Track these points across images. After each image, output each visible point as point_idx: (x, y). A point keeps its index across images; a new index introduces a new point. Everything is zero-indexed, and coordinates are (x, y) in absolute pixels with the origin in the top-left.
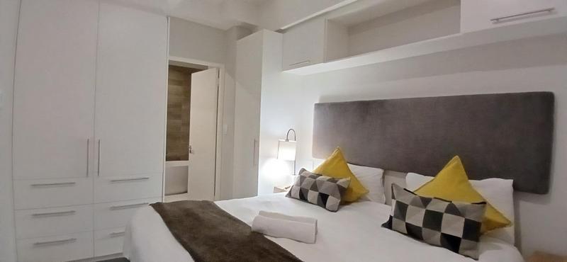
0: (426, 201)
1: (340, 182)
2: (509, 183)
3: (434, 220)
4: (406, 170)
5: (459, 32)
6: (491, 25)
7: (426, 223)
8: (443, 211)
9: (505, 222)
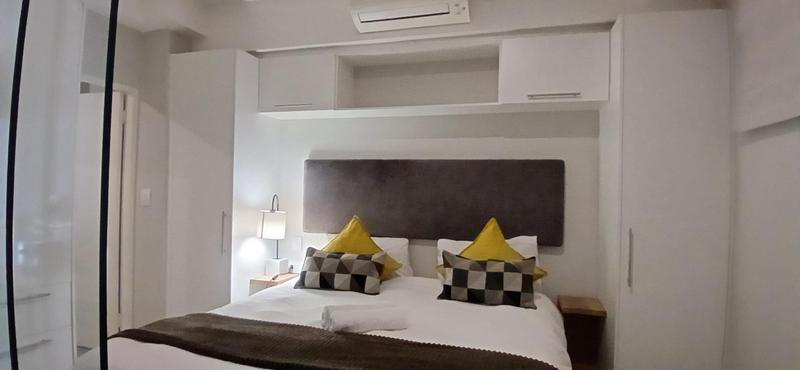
0: (482, 265)
1: (375, 257)
2: (534, 239)
3: (495, 280)
4: (435, 236)
5: (497, 101)
6: (526, 101)
7: (488, 285)
8: (502, 270)
9: (542, 273)
